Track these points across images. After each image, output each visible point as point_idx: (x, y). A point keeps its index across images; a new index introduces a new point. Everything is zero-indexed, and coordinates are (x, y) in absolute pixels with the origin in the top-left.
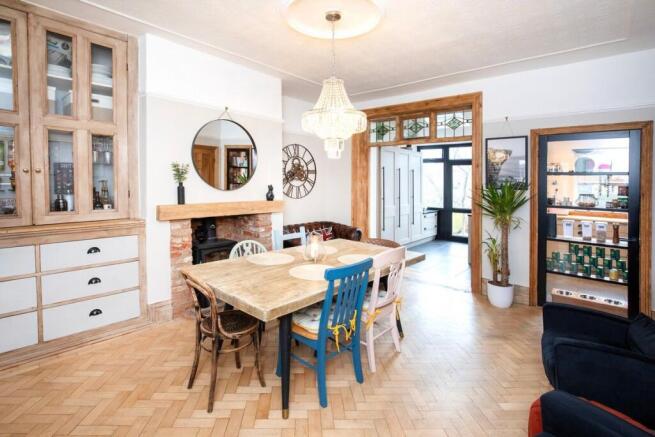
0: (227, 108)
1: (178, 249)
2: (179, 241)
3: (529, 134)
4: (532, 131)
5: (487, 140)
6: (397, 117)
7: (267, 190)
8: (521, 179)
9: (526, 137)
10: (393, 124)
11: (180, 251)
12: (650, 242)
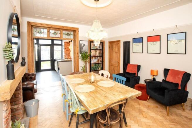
0: (15, 6)
5: (80, 41)
8: (87, 51)
9: (88, 41)
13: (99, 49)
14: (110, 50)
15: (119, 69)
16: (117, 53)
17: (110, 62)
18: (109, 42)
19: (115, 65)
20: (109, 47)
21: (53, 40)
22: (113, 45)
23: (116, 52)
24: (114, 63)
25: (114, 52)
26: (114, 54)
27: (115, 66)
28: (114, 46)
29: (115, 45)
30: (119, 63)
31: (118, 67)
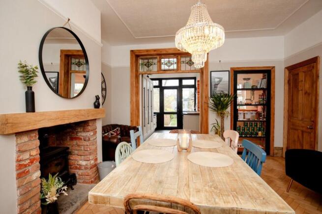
0: (69, 20)
1: (25, 166)
2: (26, 156)
3: (229, 70)
4: (231, 68)
5: (211, 72)
6: (158, 57)
7: (95, 100)
8: (226, 92)
9: (229, 71)
10: (155, 61)
11: (27, 169)
12: (274, 117)
13: (259, 87)
14: (289, 89)
15: (312, 139)
16: (309, 94)
17: (289, 121)
18: (286, 68)
19: (301, 129)
20: (286, 81)
21: (181, 79)
22: (298, 74)
23: (306, 93)
24: (301, 122)
25: (301, 92)
26: (301, 98)
27: (303, 132)
28: (301, 76)
29: (304, 72)
30: (313, 121)
31: (312, 134)
